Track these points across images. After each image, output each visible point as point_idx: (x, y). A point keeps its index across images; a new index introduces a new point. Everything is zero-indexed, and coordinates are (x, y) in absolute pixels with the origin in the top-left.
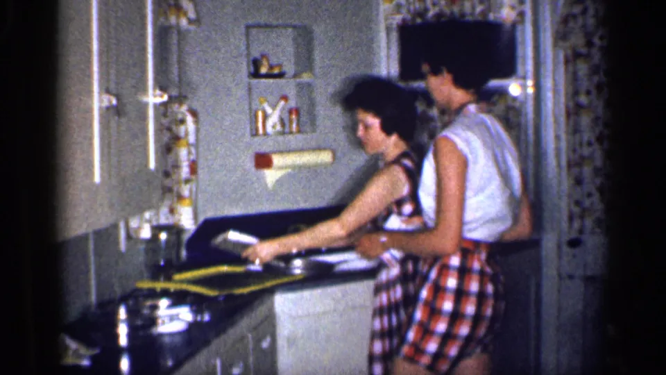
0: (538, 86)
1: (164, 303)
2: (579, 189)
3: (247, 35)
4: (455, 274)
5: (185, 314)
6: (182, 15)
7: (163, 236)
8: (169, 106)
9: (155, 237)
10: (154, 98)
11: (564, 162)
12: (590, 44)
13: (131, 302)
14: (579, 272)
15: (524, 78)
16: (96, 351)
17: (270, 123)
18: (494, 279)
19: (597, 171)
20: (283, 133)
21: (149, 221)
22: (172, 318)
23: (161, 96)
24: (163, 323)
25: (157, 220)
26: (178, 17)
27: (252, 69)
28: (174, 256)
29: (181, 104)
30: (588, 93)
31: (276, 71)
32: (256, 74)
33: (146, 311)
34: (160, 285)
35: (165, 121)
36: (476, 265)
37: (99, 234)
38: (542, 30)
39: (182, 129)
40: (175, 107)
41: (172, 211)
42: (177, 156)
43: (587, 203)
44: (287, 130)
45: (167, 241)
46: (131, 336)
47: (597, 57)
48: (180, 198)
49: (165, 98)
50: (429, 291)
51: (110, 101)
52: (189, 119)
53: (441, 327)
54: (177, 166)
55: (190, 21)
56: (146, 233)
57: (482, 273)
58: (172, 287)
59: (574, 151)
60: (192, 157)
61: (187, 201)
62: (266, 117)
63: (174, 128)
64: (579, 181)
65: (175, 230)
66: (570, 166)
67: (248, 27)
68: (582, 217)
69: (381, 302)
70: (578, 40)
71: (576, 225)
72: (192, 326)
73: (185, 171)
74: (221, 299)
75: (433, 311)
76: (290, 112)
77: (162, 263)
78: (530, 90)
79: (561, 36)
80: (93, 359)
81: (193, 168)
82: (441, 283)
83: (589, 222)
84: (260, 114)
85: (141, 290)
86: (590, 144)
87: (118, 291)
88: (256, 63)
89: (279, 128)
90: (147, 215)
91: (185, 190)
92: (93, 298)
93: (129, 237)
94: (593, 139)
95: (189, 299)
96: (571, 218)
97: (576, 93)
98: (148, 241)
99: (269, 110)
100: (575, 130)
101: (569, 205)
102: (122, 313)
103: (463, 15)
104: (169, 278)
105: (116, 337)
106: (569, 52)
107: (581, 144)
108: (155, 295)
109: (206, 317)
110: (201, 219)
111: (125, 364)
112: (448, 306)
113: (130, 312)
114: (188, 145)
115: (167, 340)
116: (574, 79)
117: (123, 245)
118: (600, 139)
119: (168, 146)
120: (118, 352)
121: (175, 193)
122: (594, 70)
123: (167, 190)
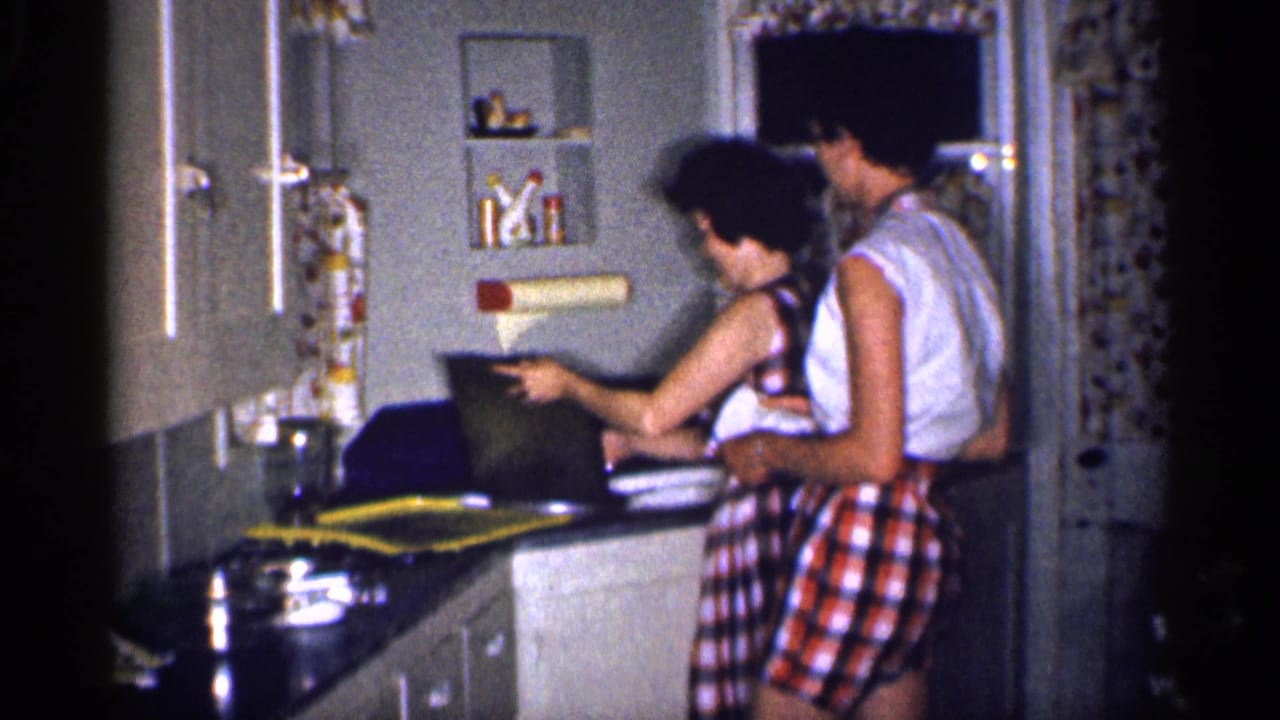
0: (1022, 156)
1: (298, 567)
2: (1100, 354)
3: (464, 54)
4: (867, 518)
5: (339, 590)
6: (336, 14)
7: (300, 439)
8: (312, 190)
9: (284, 441)
10: (281, 175)
11: (1073, 304)
12: (1122, 76)
13: (235, 566)
14: (1101, 515)
15: (997, 140)
16: (169, 659)
17: (507, 223)
18: (942, 532)
19: (1137, 320)
20: (532, 244)
21: (272, 411)
22: (314, 597)
23: (296, 171)
24: (297, 606)
25: (289, 407)
26: (329, 16)
27: (473, 120)
28: (321, 478)
29: (335, 186)
30: (1120, 169)
31: (519, 124)
32: (480, 130)
33: (262, 584)
34: (291, 535)
35: (305, 219)
36: (909, 504)
37: (174, 434)
38: (1030, 48)
39: (338, 233)
40: (325, 192)
41: (317, 391)
42: (328, 285)
43: (1116, 381)
44: (540, 236)
45: (306, 450)
46: (233, 630)
47: (1136, 99)
48: (333, 366)
49: (304, 174)
50: (817, 552)
51: (196, 181)
52: (352, 216)
53: (840, 621)
54: (326, 305)
55: (354, 27)
56: (268, 433)
57: (920, 519)
58: (316, 537)
59: (1092, 282)
60: (357, 288)
61: (346, 374)
62: (499, 212)
63: (322, 233)
64: (1100, 340)
65: (323, 429)
66: (1083, 311)
67: (464, 39)
68: (1106, 409)
69: (717, 568)
70: (1098, 69)
71: (1095, 424)
72: (352, 613)
73: (342, 316)
74: (410, 560)
75: (824, 591)
76: (546, 202)
77: (297, 491)
78: (1009, 165)
79: (1066, 61)
80: (161, 673)
81: (358, 311)
82: (841, 537)
83: (1118, 419)
84: (488, 206)
85: (254, 542)
86: (1122, 268)
87: (213, 546)
88: (481, 109)
89: (524, 233)
90: (270, 399)
91: (343, 352)
92: (164, 558)
93: (234, 441)
94: (1129, 259)
95: (348, 560)
96: (1085, 410)
97: (1096, 170)
98: (271, 449)
99: (505, 199)
100: (1095, 241)
101: (1082, 385)
102: (218, 587)
103: (879, 17)
104: (309, 521)
105: (205, 632)
106: (1083, 91)
107: (1105, 269)
108: (282, 552)
109: (380, 596)
110: (373, 408)
111: (222, 685)
112: (852, 580)
113: (232, 584)
114: (350, 264)
115: (305, 639)
116: (1091, 143)
117: (221, 457)
118: (1143, 260)
119: (310, 268)
120: (209, 661)
121: (322, 357)
122: (1132, 127)
123: (307, 352)
